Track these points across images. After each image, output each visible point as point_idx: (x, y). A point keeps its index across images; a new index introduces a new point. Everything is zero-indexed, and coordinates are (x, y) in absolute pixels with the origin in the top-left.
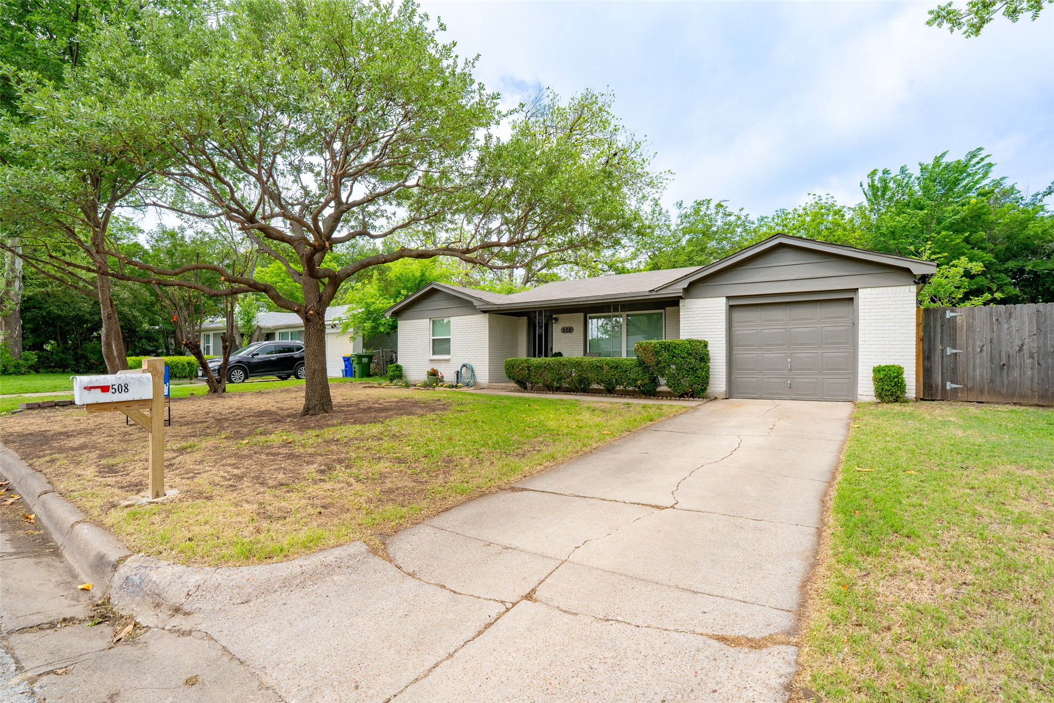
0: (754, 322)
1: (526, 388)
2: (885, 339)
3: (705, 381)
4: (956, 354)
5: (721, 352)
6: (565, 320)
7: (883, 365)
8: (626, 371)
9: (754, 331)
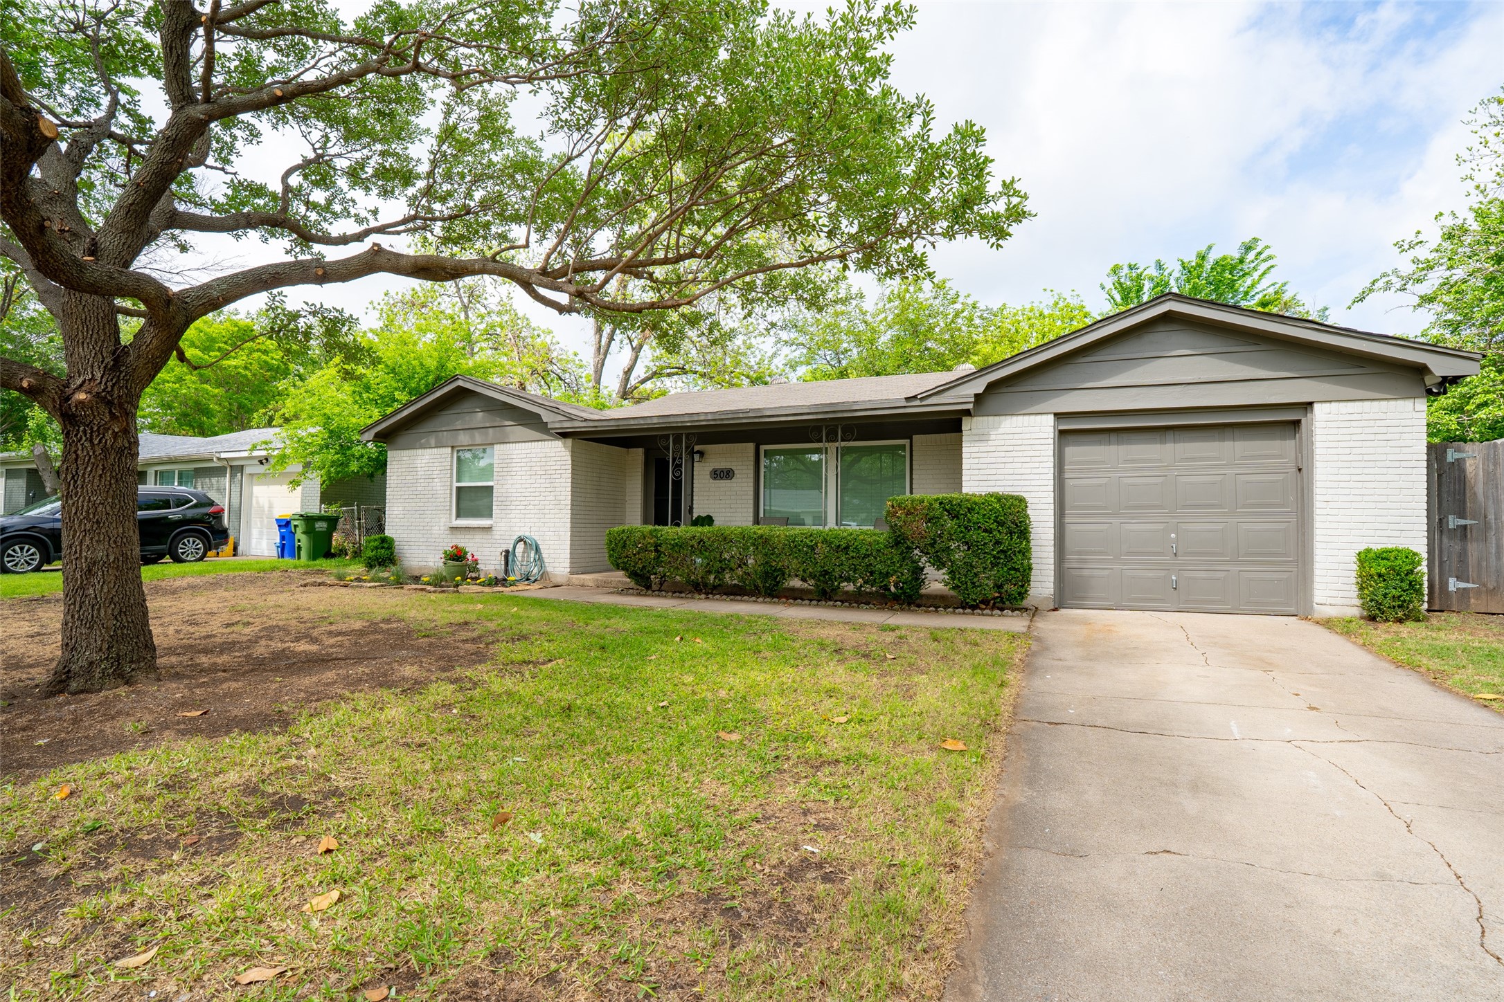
0: (1103, 462)
1: (648, 587)
2: (1366, 498)
3: (1023, 576)
4: (1465, 527)
5: (1046, 519)
6: (719, 456)
7: (1376, 547)
8: (866, 556)
9: (1105, 481)
